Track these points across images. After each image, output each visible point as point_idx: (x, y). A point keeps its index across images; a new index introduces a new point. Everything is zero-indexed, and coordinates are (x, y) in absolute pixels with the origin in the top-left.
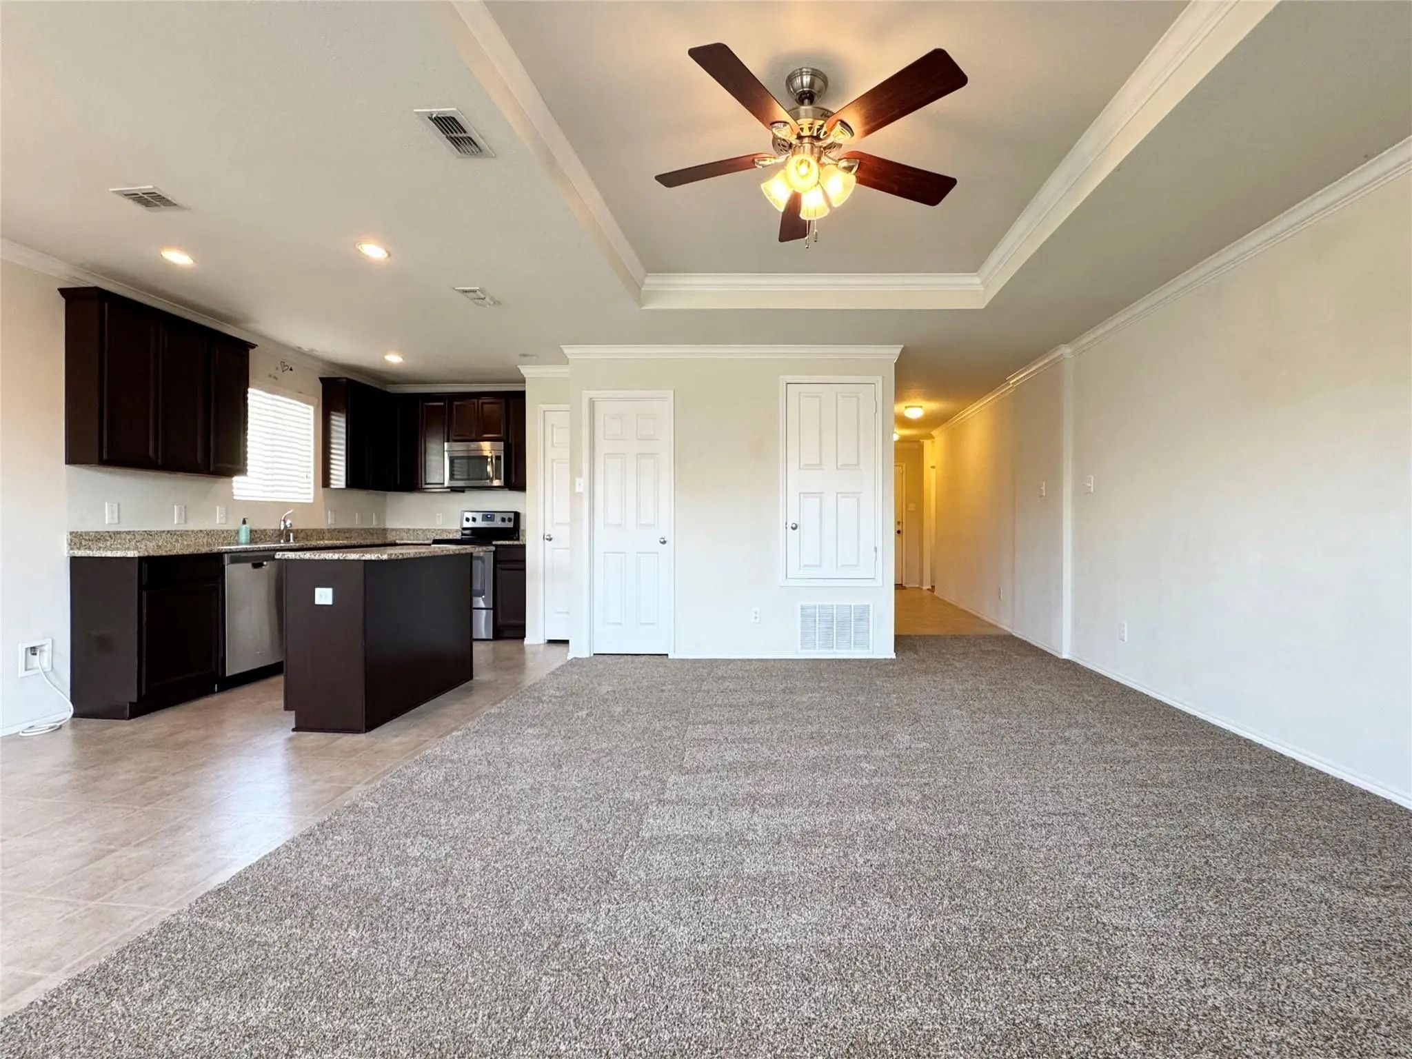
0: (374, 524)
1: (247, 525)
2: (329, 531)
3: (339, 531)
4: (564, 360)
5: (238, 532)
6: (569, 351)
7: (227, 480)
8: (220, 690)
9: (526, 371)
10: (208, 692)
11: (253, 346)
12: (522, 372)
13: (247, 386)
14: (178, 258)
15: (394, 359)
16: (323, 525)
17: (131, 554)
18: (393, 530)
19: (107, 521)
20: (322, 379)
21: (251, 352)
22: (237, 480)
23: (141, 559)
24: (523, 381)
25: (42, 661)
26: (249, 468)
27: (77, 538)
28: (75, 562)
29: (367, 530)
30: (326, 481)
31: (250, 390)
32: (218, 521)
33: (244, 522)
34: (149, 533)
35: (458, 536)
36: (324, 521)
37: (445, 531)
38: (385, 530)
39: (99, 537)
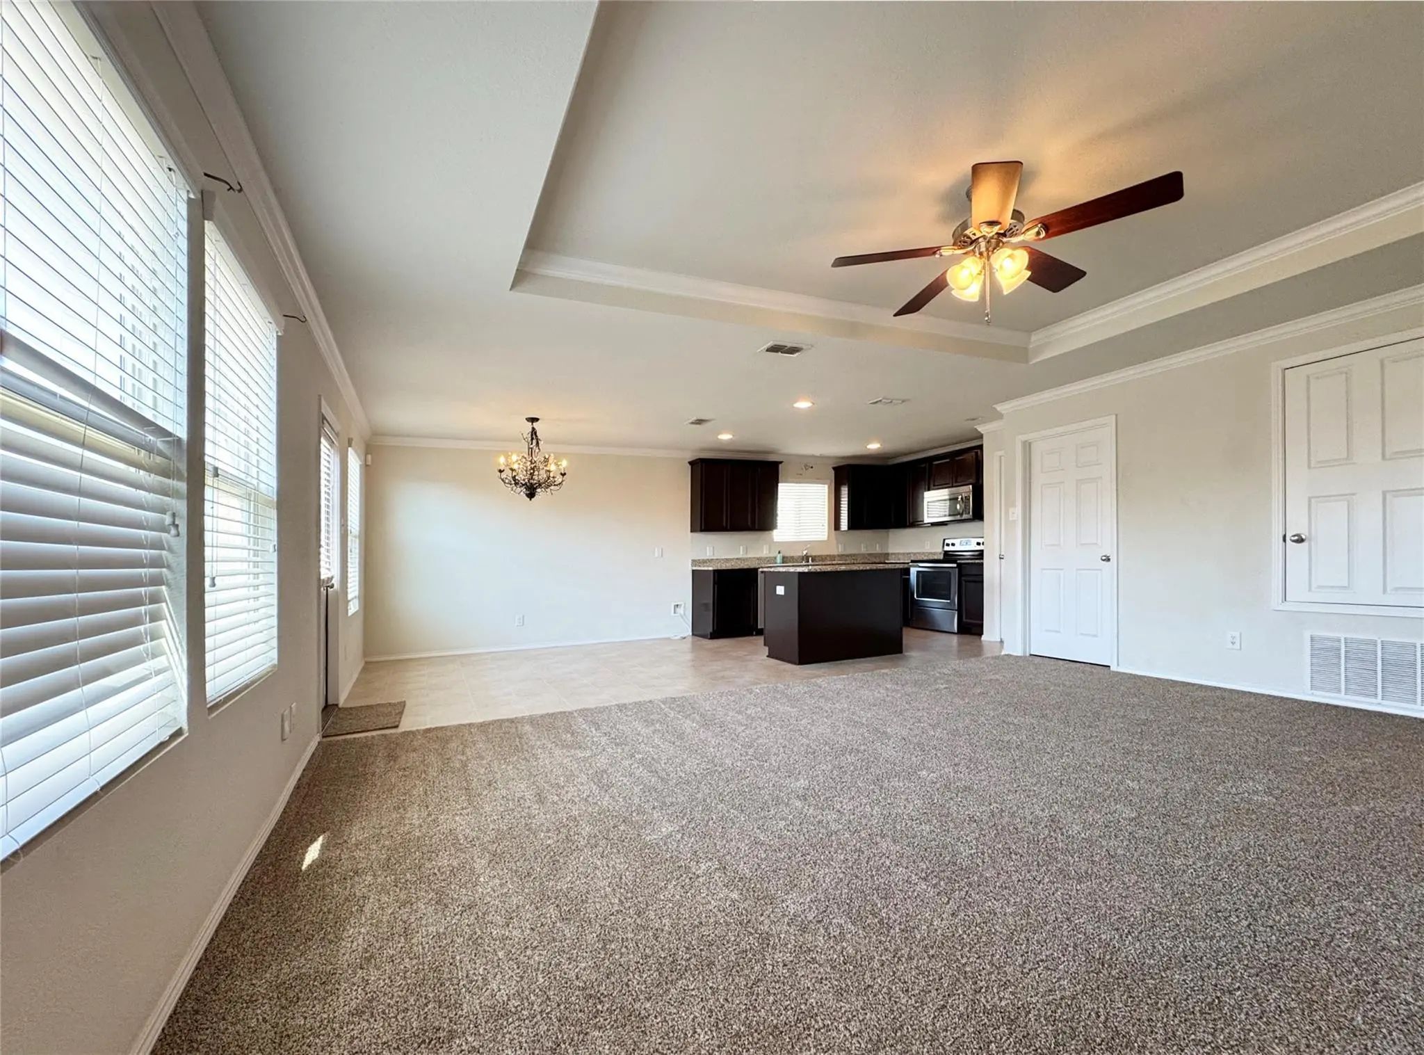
0: (878, 550)
1: (781, 555)
2: (838, 556)
3: (847, 556)
4: (1000, 416)
5: (775, 558)
6: (1000, 408)
7: (767, 532)
8: (756, 635)
9: (981, 429)
10: (751, 635)
11: (781, 462)
12: (979, 430)
13: (777, 483)
14: (725, 437)
15: (874, 447)
16: (835, 552)
17: (711, 569)
18: (892, 554)
19: (708, 554)
20: (834, 468)
21: (780, 466)
22: (775, 532)
23: (714, 571)
24: (981, 437)
25: (680, 611)
26: (778, 524)
27: (694, 562)
28: (693, 571)
29: (870, 555)
30: (837, 526)
31: (780, 484)
32: (765, 552)
33: (779, 553)
34: (727, 559)
35: (941, 557)
36: (836, 550)
37: (931, 553)
38: (888, 554)
39: (704, 562)
